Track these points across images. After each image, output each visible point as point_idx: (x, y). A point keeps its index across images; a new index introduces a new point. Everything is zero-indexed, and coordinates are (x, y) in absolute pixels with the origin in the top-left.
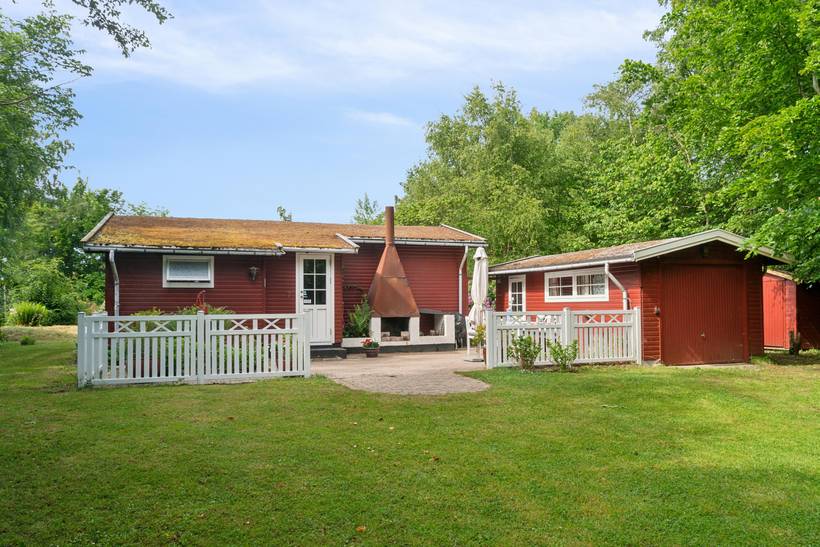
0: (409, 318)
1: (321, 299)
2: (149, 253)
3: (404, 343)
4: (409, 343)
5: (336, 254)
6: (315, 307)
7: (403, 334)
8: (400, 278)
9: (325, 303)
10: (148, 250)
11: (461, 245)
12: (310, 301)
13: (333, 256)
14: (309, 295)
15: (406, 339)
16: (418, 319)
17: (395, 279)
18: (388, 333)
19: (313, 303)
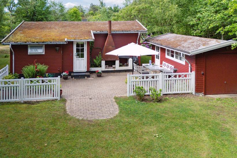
0: (115, 61)
1: (82, 56)
2: (22, 45)
3: (113, 69)
4: (115, 69)
5: (87, 41)
6: (80, 59)
7: (113, 66)
8: (112, 46)
9: (83, 57)
10: (22, 44)
11: (137, 32)
12: (78, 57)
13: (86, 42)
14: (78, 55)
15: (114, 68)
16: (118, 61)
17: (111, 47)
18: (108, 66)
19: (79, 58)
